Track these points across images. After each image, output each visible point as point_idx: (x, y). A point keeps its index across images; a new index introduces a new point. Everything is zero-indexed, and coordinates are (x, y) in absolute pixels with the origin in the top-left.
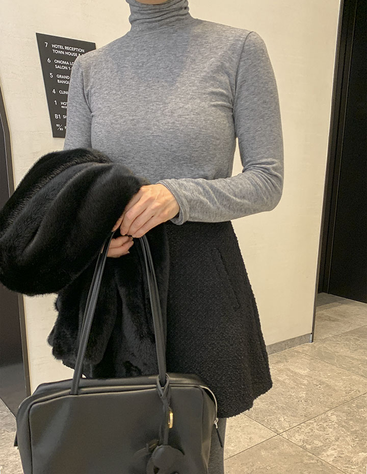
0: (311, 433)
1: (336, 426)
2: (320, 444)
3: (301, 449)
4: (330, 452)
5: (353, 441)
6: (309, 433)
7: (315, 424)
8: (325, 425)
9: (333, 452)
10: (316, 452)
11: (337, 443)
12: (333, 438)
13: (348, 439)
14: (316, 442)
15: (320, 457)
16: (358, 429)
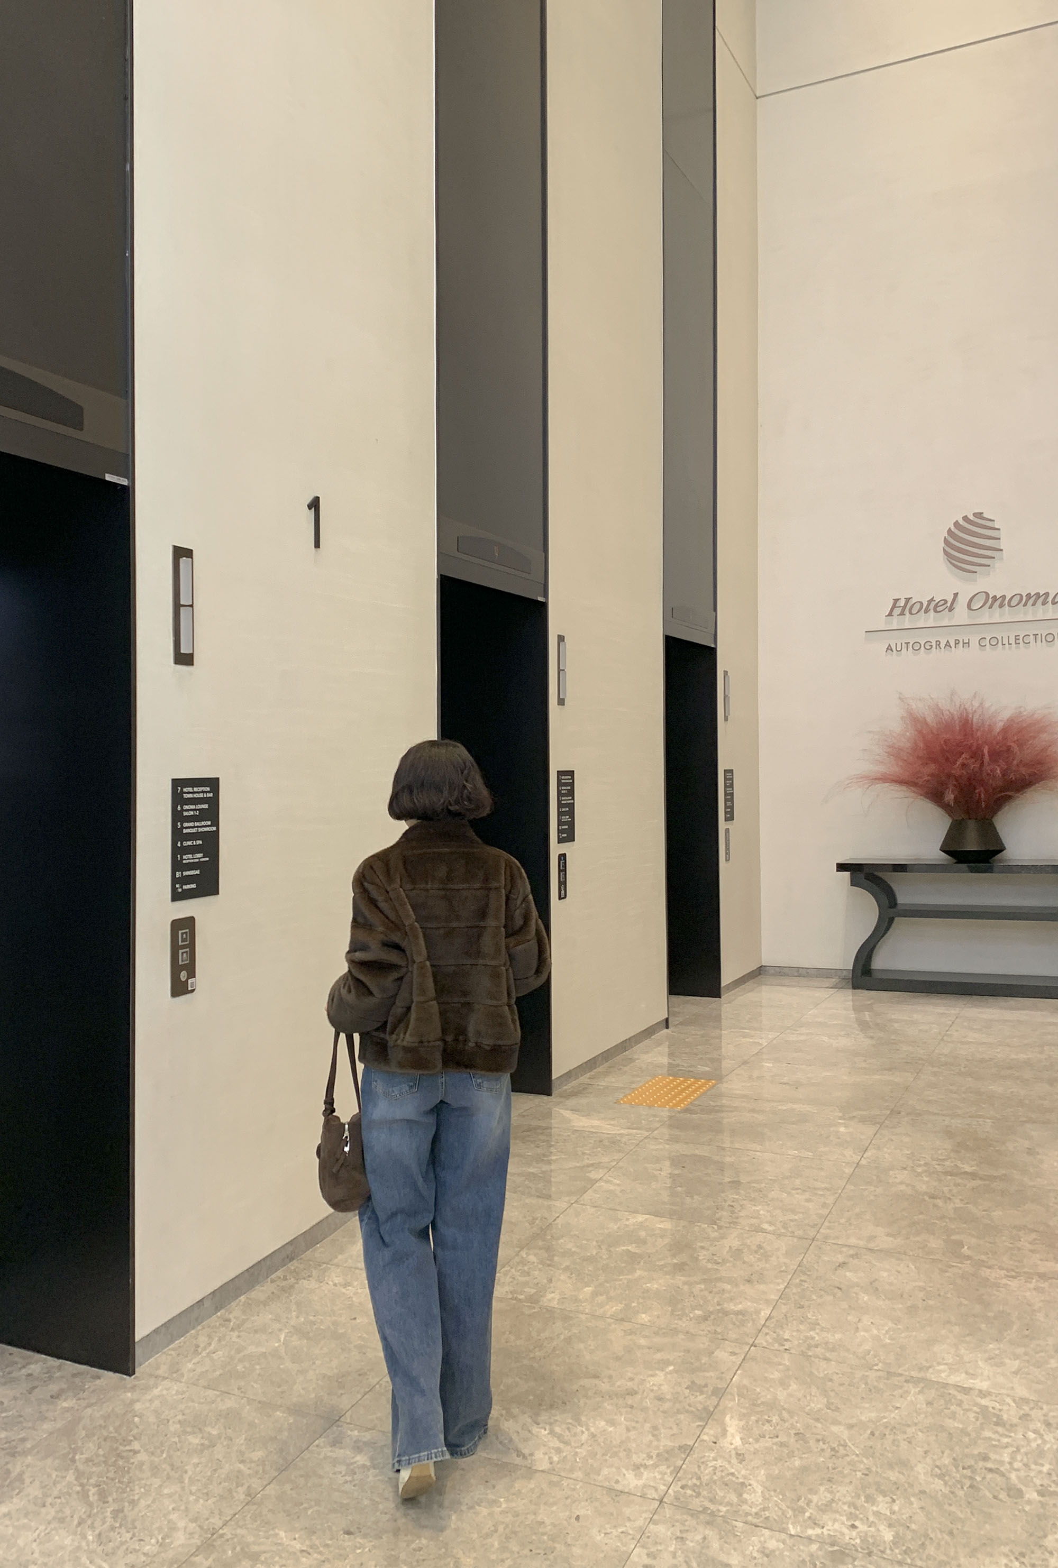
0: (515, 1282)
1: (540, 1266)
2: (533, 1291)
3: (514, 1302)
4: (550, 1296)
5: (570, 1278)
6: (511, 1282)
7: (513, 1270)
8: (526, 1268)
9: (553, 1295)
10: (533, 1300)
11: (552, 1285)
12: (545, 1281)
13: (562, 1277)
14: (527, 1290)
15: (541, 1303)
16: (568, 1264)
